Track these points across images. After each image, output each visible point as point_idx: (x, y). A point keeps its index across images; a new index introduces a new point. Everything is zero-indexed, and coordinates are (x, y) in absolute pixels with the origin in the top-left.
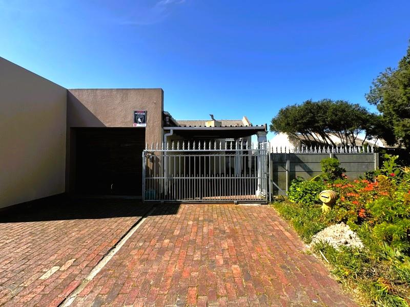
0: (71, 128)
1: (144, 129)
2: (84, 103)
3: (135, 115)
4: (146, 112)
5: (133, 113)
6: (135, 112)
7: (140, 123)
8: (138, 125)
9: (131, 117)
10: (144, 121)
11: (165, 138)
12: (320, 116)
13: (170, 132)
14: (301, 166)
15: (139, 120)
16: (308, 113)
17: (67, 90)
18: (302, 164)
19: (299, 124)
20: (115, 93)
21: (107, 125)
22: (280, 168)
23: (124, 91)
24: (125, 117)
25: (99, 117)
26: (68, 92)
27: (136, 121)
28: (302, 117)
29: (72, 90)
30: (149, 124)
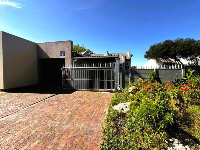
0: (39, 59)
1: (64, 58)
2: (43, 49)
3: (61, 53)
4: (65, 51)
5: (60, 52)
6: (61, 51)
7: (63, 56)
8: (62, 57)
9: (59, 54)
10: (64, 56)
11: (73, 62)
12: (173, 49)
13: (75, 60)
14: (137, 75)
15: (62, 55)
16: (165, 47)
17: (37, 44)
18: (138, 75)
19: (160, 53)
20: (53, 44)
21: (51, 57)
22: (126, 76)
23: (57, 43)
24: (57, 54)
25: (48, 54)
26: (37, 45)
27: (61, 55)
28: (162, 50)
29: (38, 43)
30: (66, 57)
